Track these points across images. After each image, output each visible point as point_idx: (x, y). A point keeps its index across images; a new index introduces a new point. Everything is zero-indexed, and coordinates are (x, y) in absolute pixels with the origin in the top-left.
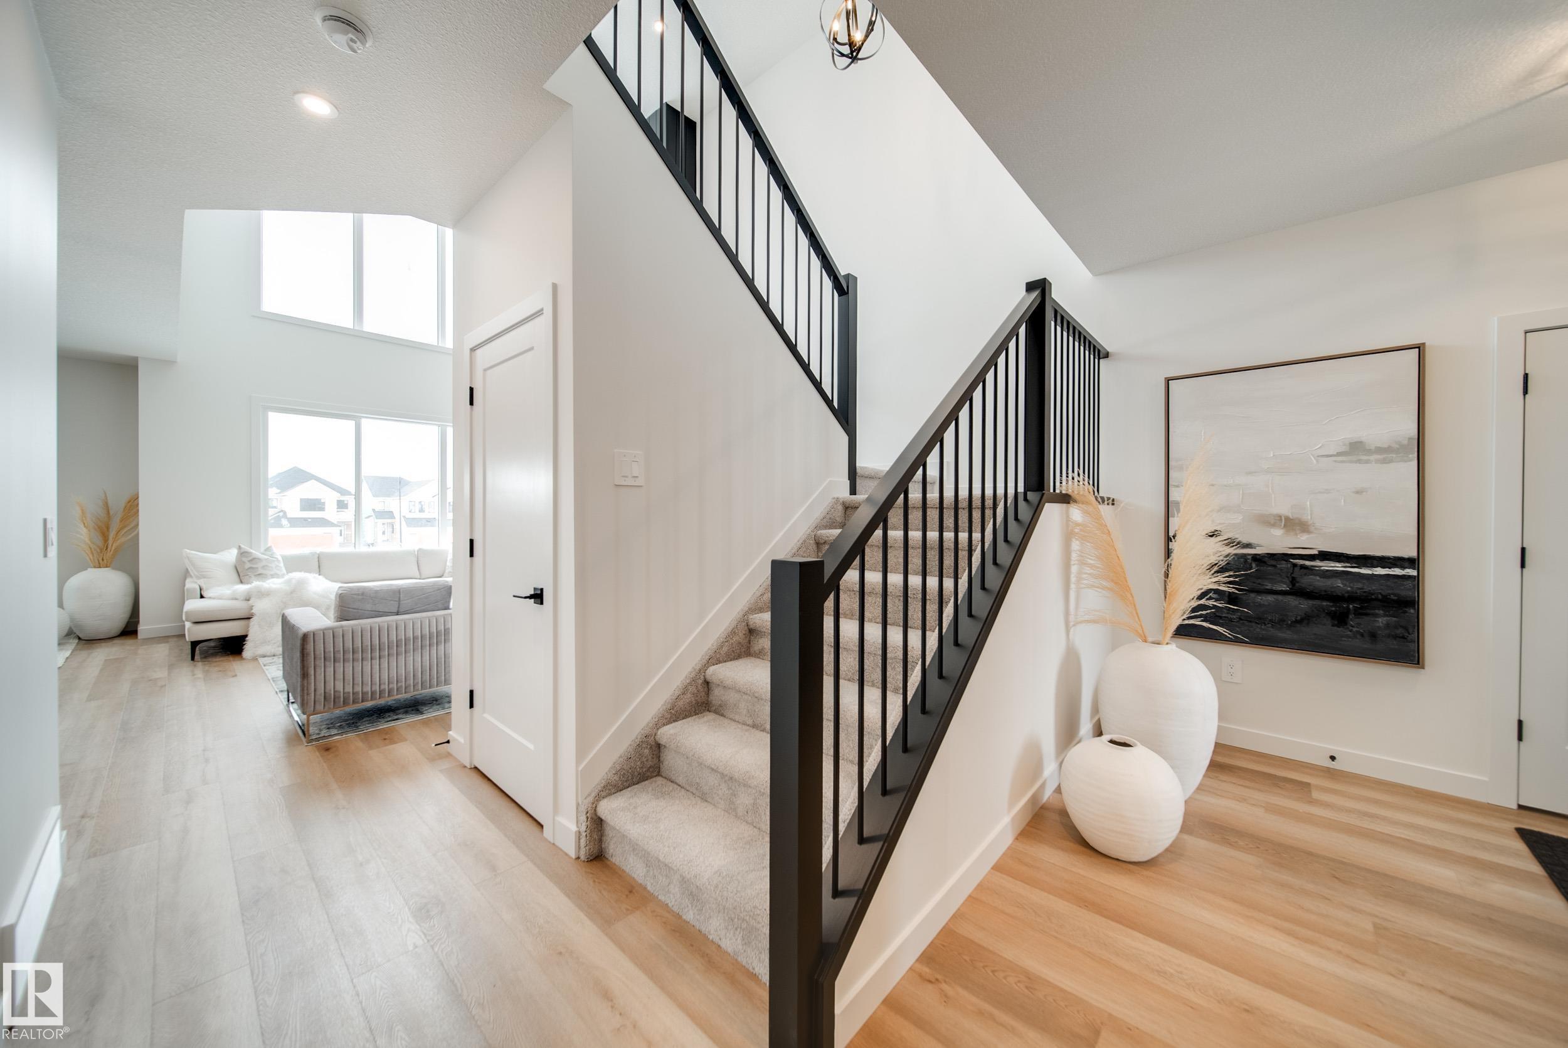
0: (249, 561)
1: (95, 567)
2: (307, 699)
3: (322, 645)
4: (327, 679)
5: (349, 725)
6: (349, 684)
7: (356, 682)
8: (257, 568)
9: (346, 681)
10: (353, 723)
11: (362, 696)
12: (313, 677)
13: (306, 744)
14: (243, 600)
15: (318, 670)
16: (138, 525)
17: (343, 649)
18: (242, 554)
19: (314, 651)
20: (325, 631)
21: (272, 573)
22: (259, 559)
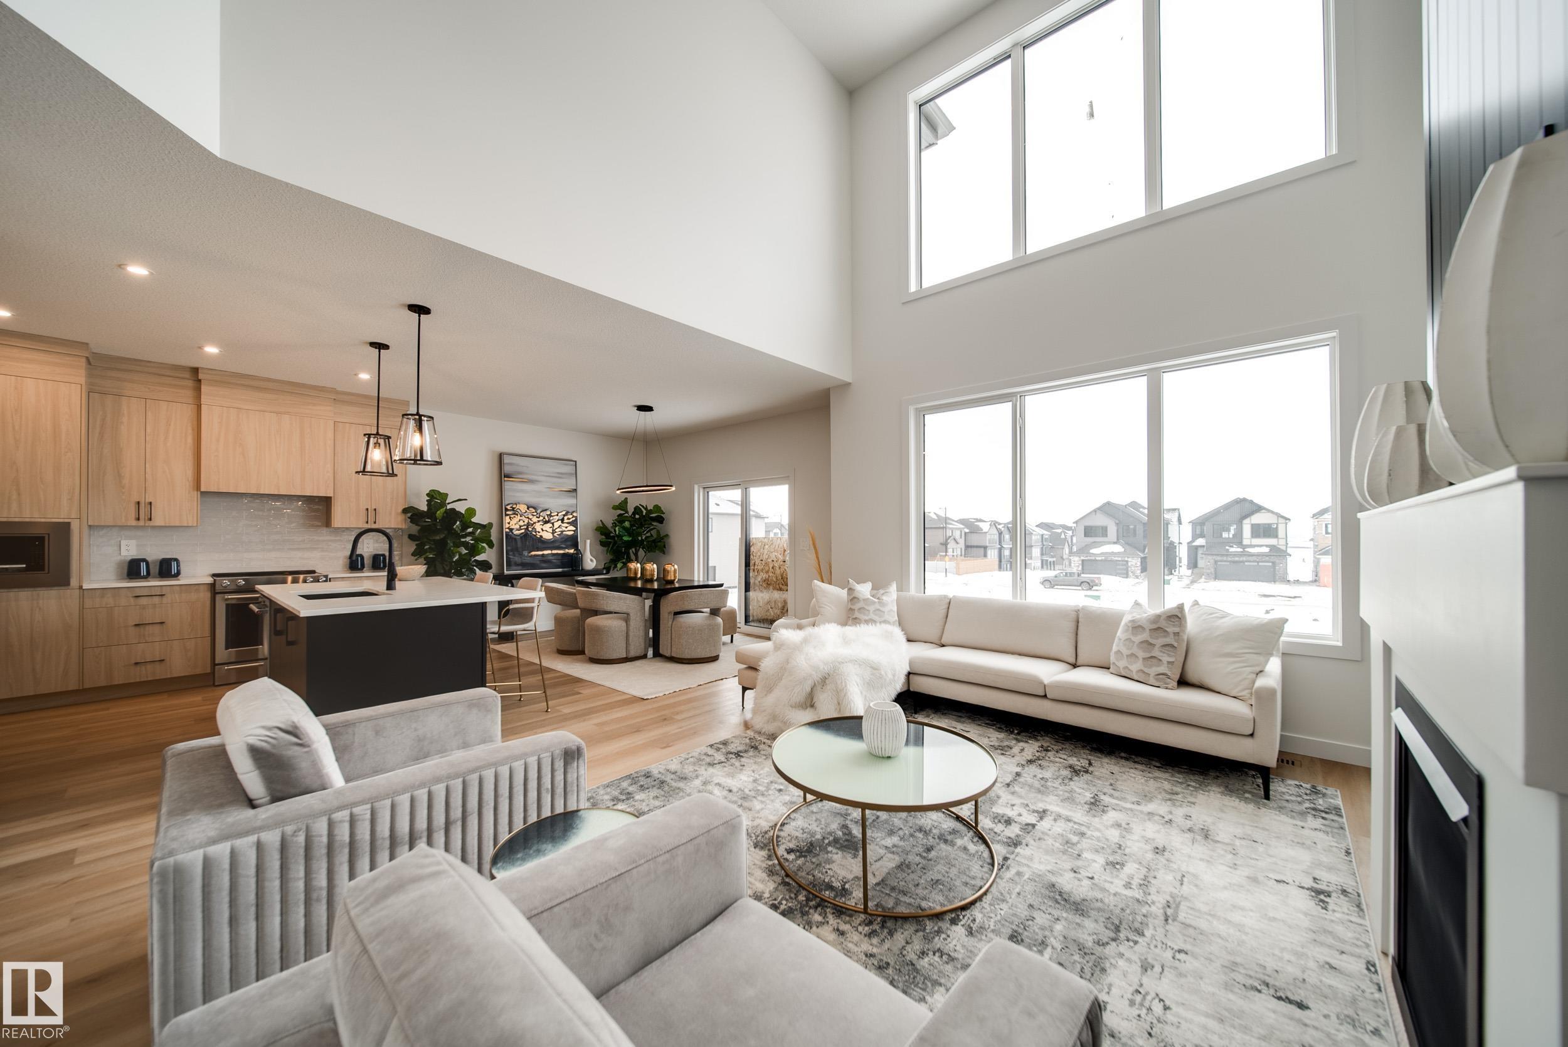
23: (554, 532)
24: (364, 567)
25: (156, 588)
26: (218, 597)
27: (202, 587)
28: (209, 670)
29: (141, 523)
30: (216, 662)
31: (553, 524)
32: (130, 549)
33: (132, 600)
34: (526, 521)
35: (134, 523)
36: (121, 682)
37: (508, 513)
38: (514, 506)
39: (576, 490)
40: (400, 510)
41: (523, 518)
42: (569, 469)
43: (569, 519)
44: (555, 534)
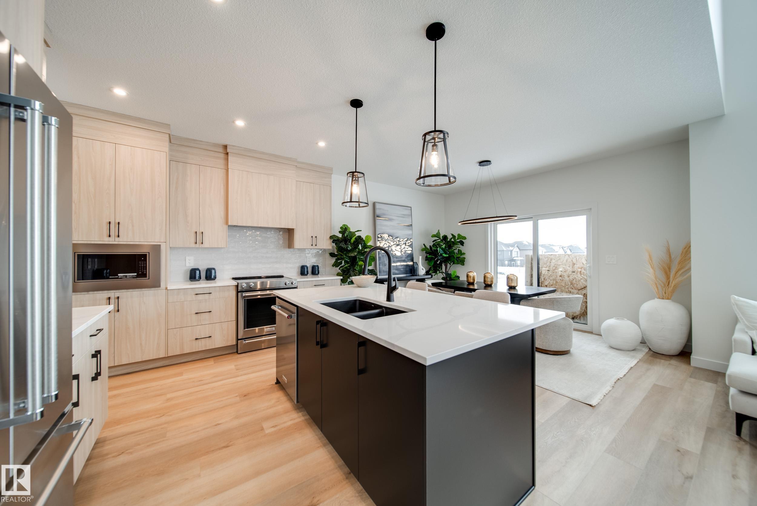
1: (660, 298)
23: (401, 251)
24: (308, 274)
25: (207, 288)
26: (239, 294)
27: (231, 287)
28: (234, 343)
29: (197, 245)
30: (239, 338)
31: (401, 246)
32: (191, 263)
33: (194, 296)
34: (388, 244)
35: (193, 245)
36: (188, 352)
37: (379, 239)
38: (382, 235)
39: (412, 225)
40: (328, 237)
41: (386, 242)
42: (407, 212)
43: (408, 243)
44: (402, 253)
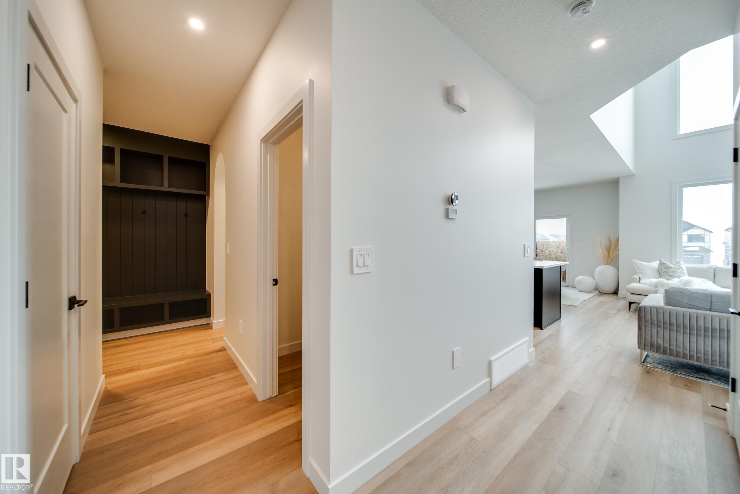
0: (665, 268)
1: (605, 264)
2: (641, 341)
3: (650, 315)
4: (653, 334)
5: (672, 368)
6: (667, 343)
7: (672, 343)
8: (669, 272)
9: (665, 340)
10: (676, 368)
11: (676, 353)
12: (644, 331)
13: (640, 365)
14: (654, 287)
15: (647, 328)
16: (619, 249)
17: (663, 321)
18: (661, 264)
19: (645, 317)
20: (651, 308)
21: (677, 275)
22: (670, 267)
